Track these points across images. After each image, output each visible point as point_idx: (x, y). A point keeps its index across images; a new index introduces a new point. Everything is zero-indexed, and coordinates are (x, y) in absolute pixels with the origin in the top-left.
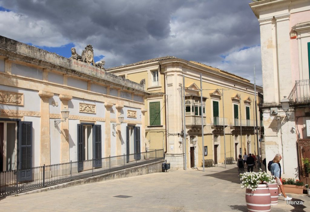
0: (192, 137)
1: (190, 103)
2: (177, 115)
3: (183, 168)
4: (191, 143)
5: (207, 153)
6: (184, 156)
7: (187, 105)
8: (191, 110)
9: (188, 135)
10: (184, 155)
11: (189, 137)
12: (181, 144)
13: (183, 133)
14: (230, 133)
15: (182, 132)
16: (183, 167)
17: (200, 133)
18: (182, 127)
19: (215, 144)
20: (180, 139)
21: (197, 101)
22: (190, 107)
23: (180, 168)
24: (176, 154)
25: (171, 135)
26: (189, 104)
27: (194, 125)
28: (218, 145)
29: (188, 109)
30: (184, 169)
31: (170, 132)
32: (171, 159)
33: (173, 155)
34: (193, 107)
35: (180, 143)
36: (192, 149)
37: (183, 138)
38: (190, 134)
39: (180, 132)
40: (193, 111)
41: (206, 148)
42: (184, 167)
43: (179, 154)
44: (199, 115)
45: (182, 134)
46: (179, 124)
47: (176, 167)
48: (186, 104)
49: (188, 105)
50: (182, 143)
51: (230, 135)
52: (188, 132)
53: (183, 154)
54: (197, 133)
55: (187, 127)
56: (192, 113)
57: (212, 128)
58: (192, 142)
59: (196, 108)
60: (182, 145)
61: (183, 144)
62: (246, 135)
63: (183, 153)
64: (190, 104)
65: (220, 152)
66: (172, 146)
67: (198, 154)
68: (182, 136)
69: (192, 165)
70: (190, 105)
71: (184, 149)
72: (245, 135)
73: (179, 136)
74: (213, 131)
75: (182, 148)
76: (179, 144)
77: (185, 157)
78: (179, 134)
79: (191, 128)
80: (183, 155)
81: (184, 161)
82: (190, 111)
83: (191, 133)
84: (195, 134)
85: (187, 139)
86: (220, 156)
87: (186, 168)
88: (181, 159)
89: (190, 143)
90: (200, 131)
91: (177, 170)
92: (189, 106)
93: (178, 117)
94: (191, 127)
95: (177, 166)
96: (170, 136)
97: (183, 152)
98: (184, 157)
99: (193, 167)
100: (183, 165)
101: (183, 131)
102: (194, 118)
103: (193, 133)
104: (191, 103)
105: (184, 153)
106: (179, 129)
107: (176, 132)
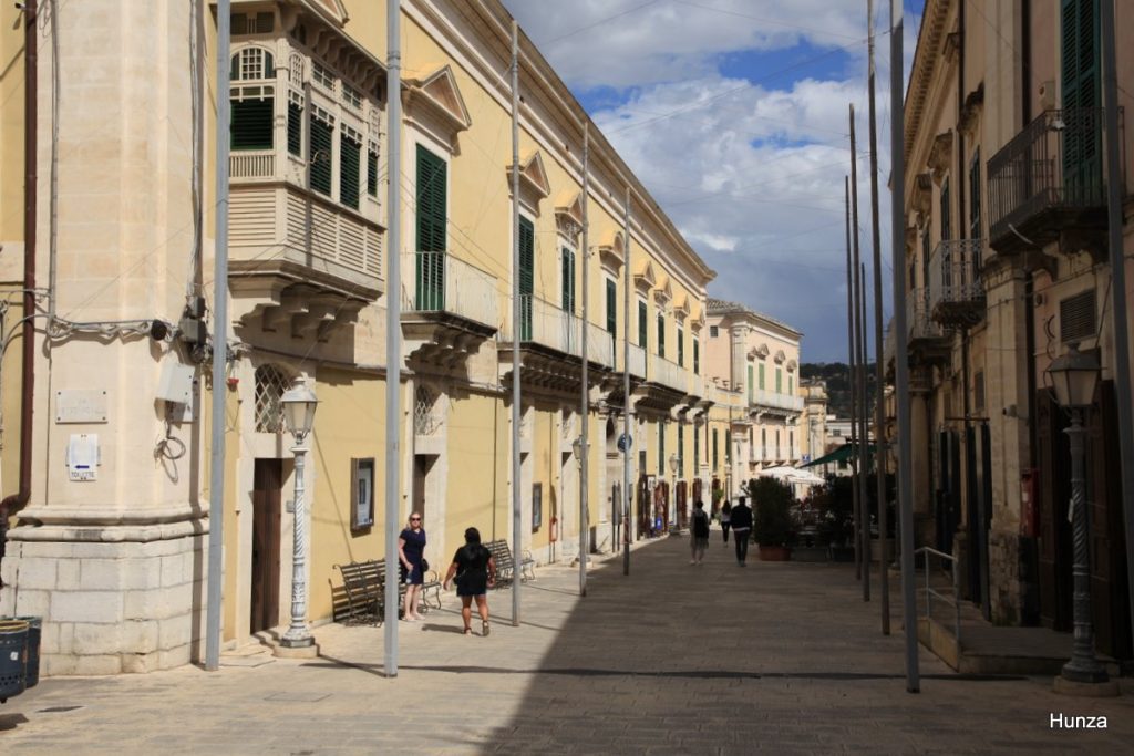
0: (272, 380)
1: (271, 73)
2: (143, 150)
3: (186, 653)
4: (259, 428)
5: (371, 515)
6: (198, 534)
7: (241, 83)
8: (280, 135)
9: (238, 356)
10: (205, 524)
11: (245, 372)
12: (179, 423)
13: (202, 327)
14: (494, 383)
15: (188, 314)
16: (189, 638)
17: (328, 351)
18: (189, 272)
19: (418, 452)
20: (170, 375)
21: (331, 76)
22: (269, 102)
23: (159, 649)
24: (122, 522)
25: (77, 333)
26: (263, 82)
27: (299, 269)
28: (434, 457)
29: (251, 124)
30: (195, 661)
31: (70, 309)
32: (69, 568)
33: (88, 529)
34: (294, 111)
35: (170, 411)
36: (270, 474)
37: (197, 374)
38: (256, 352)
39: (173, 319)
40: (294, 146)
41: (365, 474)
42: (195, 642)
43: (156, 521)
44: (335, 197)
45: (193, 335)
46: (161, 232)
47: (118, 646)
48: (234, 76)
49: (256, 90)
50: (188, 416)
51: (493, 400)
52: (245, 325)
53: (193, 518)
54: (309, 347)
55: (240, 277)
56: (285, 164)
57: (409, 331)
58: (268, 424)
59: (320, 132)
60: (183, 434)
61: (195, 423)
62: (560, 413)
63: (187, 509)
64: (270, 82)
65: (442, 509)
66: (83, 445)
67: (314, 519)
68: (194, 348)
69: (264, 613)
70: (269, 90)
71: (204, 470)
72: (555, 411)
73: (163, 344)
74: (414, 354)
75: (184, 464)
76: (160, 427)
77: (215, 547)
78: (158, 330)
79: (273, 293)
80: (188, 527)
81: (197, 581)
82: (266, 140)
83: (269, 341)
84: (294, 357)
85: (233, 385)
86: (442, 530)
87: (212, 647)
88: (171, 564)
89: (254, 426)
90: (335, 333)
91: (123, 670)
92: (262, 96)
93: (162, 169)
94: (269, 283)
95: (123, 639)
96: (75, 345)
97: (194, 501)
98: (198, 550)
99: (265, 628)
100: (188, 621)
101: (201, 304)
102: (300, 203)
103: (282, 341)
104: (282, 75)
105: (205, 505)
106: (161, 280)
107: (128, 313)
